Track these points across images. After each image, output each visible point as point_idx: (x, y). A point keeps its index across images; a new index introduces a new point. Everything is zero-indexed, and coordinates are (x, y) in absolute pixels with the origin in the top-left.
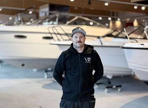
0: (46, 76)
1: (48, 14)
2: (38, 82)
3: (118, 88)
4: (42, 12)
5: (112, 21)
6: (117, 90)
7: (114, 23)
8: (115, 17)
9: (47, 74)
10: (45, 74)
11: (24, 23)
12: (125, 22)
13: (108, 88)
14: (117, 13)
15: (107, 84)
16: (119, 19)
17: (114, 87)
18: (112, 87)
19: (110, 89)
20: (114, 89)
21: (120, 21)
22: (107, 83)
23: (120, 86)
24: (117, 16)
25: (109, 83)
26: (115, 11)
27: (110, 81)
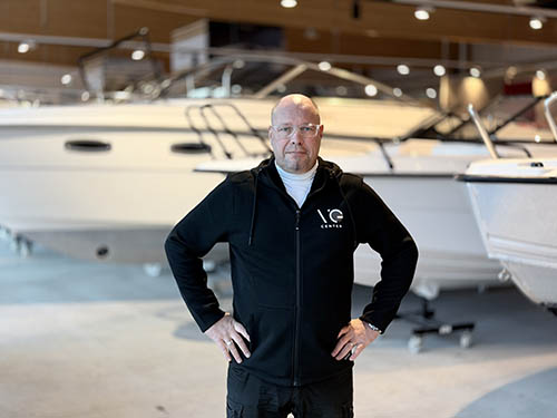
3: (459, 333)
5: (450, 78)
6: (457, 341)
7: (456, 88)
8: (462, 64)
11: (107, 94)
12: (501, 79)
13: (419, 333)
14: (469, 47)
15: (421, 319)
16: (475, 72)
17: (446, 329)
18: (436, 331)
19: (429, 338)
20: (446, 336)
21: (481, 77)
22: (418, 314)
23: (470, 327)
24: (470, 57)
25: (428, 314)
26: (462, 41)
27: (431, 307)
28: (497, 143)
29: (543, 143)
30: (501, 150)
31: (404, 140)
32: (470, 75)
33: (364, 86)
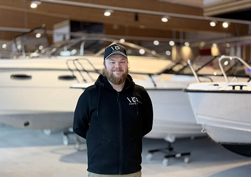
0: (66, 142)
1: (68, 37)
2: (53, 152)
3: (183, 156)
4: (59, 35)
6: (183, 160)
8: (181, 40)
9: (68, 138)
10: (65, 138)
11: (27, 54)
12: (198, 48)
13: (167, 157)
14: (184, 33)
15: (168, 151)
16: (187, 44)
17: (178, 155)
18: (174, 156)
19: (172, 159)
20: (178, 158)
21: (189, 46)
22: (166, 149)
23: (188, 154)
24: (184, 38)
25: (171, 149)
26: (181, 30)
27: (172, 146)
28: (199, 76)
29: (217, 75)
30: (201, 79)
31: (159, 74)
33: (139, 50)
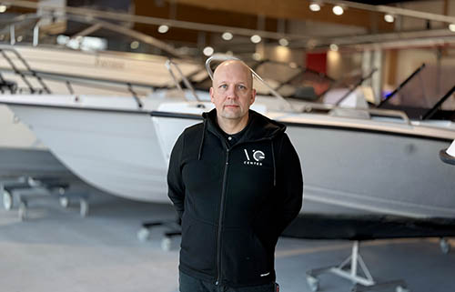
16: (284, 41)
32: (279, 45)
